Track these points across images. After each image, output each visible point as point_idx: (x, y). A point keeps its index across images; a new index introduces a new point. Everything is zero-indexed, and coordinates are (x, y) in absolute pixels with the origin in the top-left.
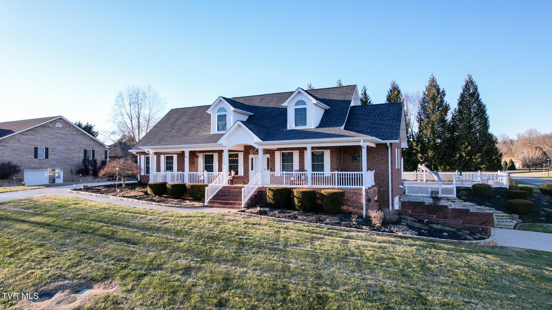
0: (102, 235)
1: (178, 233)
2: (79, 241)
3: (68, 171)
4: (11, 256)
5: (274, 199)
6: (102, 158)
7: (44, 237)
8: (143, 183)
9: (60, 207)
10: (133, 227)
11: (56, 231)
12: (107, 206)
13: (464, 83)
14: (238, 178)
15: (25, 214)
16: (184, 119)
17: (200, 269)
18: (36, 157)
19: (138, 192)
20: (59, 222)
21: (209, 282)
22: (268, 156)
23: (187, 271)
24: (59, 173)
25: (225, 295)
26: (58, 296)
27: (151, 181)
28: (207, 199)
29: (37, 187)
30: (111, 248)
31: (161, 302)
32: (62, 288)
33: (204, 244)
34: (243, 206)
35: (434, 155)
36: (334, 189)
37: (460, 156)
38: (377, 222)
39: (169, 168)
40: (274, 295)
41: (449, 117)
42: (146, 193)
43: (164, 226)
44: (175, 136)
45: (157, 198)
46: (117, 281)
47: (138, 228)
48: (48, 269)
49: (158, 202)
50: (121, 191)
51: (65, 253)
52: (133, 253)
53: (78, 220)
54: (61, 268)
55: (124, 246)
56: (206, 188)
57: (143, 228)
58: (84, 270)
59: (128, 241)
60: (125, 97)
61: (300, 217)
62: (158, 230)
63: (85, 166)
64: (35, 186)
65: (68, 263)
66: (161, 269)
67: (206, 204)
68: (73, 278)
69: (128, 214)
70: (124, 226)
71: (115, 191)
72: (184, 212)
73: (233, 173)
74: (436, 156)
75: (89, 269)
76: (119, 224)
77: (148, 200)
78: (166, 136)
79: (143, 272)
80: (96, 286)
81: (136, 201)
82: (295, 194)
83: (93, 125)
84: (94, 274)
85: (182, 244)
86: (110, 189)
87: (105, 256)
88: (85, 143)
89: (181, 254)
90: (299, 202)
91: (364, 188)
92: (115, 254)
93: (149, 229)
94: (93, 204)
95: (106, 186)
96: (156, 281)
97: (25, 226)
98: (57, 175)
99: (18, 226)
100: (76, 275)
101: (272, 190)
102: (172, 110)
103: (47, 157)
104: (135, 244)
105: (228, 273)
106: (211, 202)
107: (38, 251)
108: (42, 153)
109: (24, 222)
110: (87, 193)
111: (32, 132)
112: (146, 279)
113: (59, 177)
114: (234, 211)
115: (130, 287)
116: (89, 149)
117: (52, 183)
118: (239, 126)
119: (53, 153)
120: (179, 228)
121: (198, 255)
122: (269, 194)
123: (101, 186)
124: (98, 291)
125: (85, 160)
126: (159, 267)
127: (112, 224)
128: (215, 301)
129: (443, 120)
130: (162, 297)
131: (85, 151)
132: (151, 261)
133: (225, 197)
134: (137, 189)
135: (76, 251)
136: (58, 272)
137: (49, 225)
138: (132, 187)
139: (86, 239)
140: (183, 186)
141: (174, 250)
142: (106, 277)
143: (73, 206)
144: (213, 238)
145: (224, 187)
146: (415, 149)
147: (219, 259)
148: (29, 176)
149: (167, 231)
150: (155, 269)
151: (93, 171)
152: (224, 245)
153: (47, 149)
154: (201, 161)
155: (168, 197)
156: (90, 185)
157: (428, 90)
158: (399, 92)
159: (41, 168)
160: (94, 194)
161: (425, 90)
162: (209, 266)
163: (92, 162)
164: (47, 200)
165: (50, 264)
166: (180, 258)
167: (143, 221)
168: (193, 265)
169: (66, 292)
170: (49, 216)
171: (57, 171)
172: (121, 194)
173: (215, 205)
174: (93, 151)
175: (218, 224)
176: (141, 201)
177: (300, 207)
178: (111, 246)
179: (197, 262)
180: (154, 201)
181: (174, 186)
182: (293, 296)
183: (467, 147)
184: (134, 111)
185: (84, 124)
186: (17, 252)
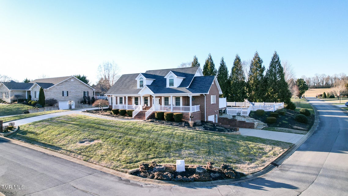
0: (96, 128)
1: (120, 127)
2: (88, 130)
3: (77, 102)
4: (70, 133)
5: (157, 116)
6: (92, 95)
7: (78, 128)
8: (110, 109)
9: (80, 119)
10: (105, 125)
11: (81, 127)
12: (96, 118)
13: (273, 56)
14: (148, 107)
15: (69, 121)
16: (128, 80)
17: (124, 137)
18: (63, 96)
19: (108, 113)
20: (81, 123)
21: (125, 140)
22: (159, 98)
23: (120, 137)
24: (73, 103)
25: (128, 143)
26: (86, 142)
27: (113, 109)
28: (133, 116)
29: (67, 110)
30: (99, 131)
31: (112, 144)
32: (87, 141)
33: (127, 131)
34: (146, 119)
35: (255, 94)
36: (180, 112)
37: (268, 94)
38: (191, 125)
39: (121, 102)
40: (142, 143)
41: (264, 73)
42: (111, 113)
43: (116, 125)
44: (123, 88)
45: (115, 115)
46: (101, 139)
47: (107, 126)
48: (81, 137)
49: (115, 117)
50: (101, 113)
51: (85, 133)
52: (105, 133)
53: (87, 123)
54: (85, 136)
55: (103, 131)
56: (133, 112)
57: (109, 126)
58: (91, 137)
59: (104, 130)
60: (102, 66)
61: (165, 123)
62: (113, 126)
63: (84, 99)
64: (66, 110)
65: (87, 135)
66: (113, 137)
67: (133, 118)
68: (89, 139)
69: (104, 121)
70: (102, 125)
71: (99, 112)
72: (124, 121)
73: (146, 105)
74: (256, 94)
75: (93, 137)
76: (101, 125)
77: (112, 116)
78: (120, 88)
79: (108, 137)
80: (95, 141)
81: (107, 116)
82: (164, 114)
83: (86, 76)
84: (94, 138)
85: (120, 131)
86: (97, 111)
87: (97, 134)
88: (83, 88)
89: (119, 133)
90: (166, 117)
91: (190, 112)
92: (100, 133)
93: (111, 126)
94: (91, 118)
95: (95, 110)
96: (111, 139)
97: (71, 125)
98: (72, 104)
99: (68, 125)
100: (89, 138)
101: (157, 113)
102: (123, 75)
103: (68, 96)
104: (106, 130)
105: (131, 138)
106: (135, 117)
107: (78, 132)
108: (65, 94)
109: (69, 124)
110: (88, 113)
111: (61, 84)
112: (109, 139)
113: (73, 105)
114: (141, 120)
115: (104, 141)
116: (86, 91)
117: (70, 108)
118: (146, 87)
119: (70, 94)
120: (120, 126)
121: (124, 133)
122: (156, 114)
123: (93, 110)
124: (96, 142)
125: (84, 97)
126: (113, 136)
127: (99, 125)
128: (126, 144)
129: (261, 75)
130: (112, 143)
131: (84, 92)
132: (110, 135)
133: (140, 115)
134: (108, 111)
135: (88, 132)
136: (85, 137)
137: (78, 125)
138: (106, 110)
139: (91, 129)
140: (125, 111)
141: (118, 132)
142: (98, 139)
143: (84, 119)
144: (131, 129)
145: (141, 111)
146: (246, 91)
147: (130, 135)
148: (60, 104)
149: (116, 127)
150: (111, 137)
151: (88, 102)
152: (133, 131)
153: (67, 92)
154: (133, 100)
155: (120, 115)
156: (89, 109)
157: (254, 59)
158: (240, 60)
159: (65, 101)
160: (91, 114)
161: (252, 59)
162: (127, 136)
163: (88, 98)
164: (74, 116)
165: (82, 135)
166: (119, 134)
167: (109, 124)
168: (122, 136)
169: (88, 142)
170: (77, 122)
171: (72, 102)
172: (101, 114)
173: (136, 118)
174: (88, 92)
175: (134, 125)
176: (109, 117)
177: (166, 119)
178: (98, 131)
179: (124, 135)
180: (114, 117)
181: (122, 111)
182: (146, 143)
183: (271, 90)
184: (106, 73)
185: (82, 76)
186: (72, 132)
